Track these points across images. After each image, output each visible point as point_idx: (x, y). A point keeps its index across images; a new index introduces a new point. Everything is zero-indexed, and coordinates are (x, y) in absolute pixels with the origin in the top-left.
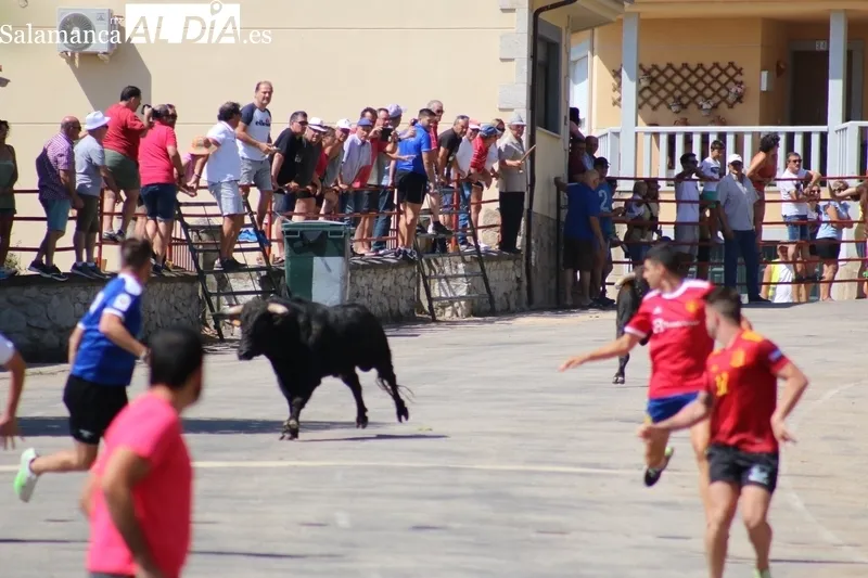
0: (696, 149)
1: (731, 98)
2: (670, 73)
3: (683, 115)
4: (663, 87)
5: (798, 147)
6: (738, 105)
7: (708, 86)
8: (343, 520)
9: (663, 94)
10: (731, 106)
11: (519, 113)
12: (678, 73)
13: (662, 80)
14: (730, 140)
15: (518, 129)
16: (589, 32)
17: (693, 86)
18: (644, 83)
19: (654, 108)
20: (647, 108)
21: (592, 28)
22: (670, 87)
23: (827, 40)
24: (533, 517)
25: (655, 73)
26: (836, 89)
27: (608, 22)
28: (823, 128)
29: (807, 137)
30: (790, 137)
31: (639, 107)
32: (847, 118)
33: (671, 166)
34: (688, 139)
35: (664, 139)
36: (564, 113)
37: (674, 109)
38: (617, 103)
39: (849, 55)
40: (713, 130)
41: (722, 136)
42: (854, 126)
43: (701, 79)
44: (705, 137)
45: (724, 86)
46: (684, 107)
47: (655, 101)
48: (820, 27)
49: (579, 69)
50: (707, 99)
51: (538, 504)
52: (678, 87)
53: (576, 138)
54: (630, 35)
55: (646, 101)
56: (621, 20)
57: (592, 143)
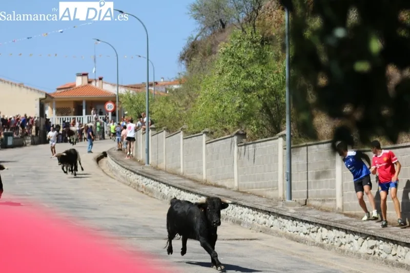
4: (59, 111)
6: (70, 113)
8: (13, 175)
11: (38, 115)
12: (61, 109)
14: (69, 119)
15: (38, 118)
16: (48, 103)
18: (56, 110)
26: (84, 111)
27: (51, 102)
28: (82, 116)
29: (80, 118)
34: (63, 118)
35: (59, 118)
36: (44, 115)
37: (61, 114)
38: (52, 113)
39: (86, 106)
40: (67, 117)
42: (87, 116)
43: (64, 110)
45: (68, 111)
48: (81, 102)
53: (46, 119)
54: (54, 103)
55: (57, 113)
57: (49, 119)
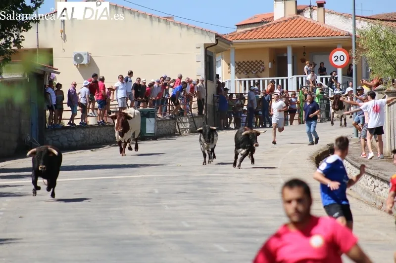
0: (252, 85)
1: (261, 70)
2: (244, 64)
3: (248, 75)
4: (242, 68)
5: (280, 83)
6: (263, 72)
7: (255, 67)
8: (157, 191)
9: (242, 69)
10: (261, 72)
11: (202, 76)
12: (246, 64)
13: (242, 66)
14: (261, 82)
15: (202, 81)
16: (221, 53)
17: (250, 67)
18: (237, 67)
19: (240, 74)
20: (238, 73)
21: (221, 52)
22: (244, 68)
23: (287, 53)
24: (209, 188)
25: (240, 64)
26: (290, 67)
27: (226, 50)
28: (287, 78)
29: (282, 80)
30: (278, 80)
31: (236, 73)
32: (293, 75)
33: (245, 89)
34: (249, 82)
35: (243, 82)
36: (215, 76)
37: (245, 73)
38: (229, 72)
39: (293, 57)
40: (256, 79)
41: (259, 81)
42: (295, 77)
43: (252, 65)
44: (254, 81)
45: (259, 67)
46: (248, 73)
47: (240, 71)
48: (285, 50)
49: (219, 63)
50: (254, 71)
51: (211, 185)
52: (246, 68)
53: (218, 83)
54: (232, 54)
55: (238, 72)
56: (230, 50)
57: (224, 84)
